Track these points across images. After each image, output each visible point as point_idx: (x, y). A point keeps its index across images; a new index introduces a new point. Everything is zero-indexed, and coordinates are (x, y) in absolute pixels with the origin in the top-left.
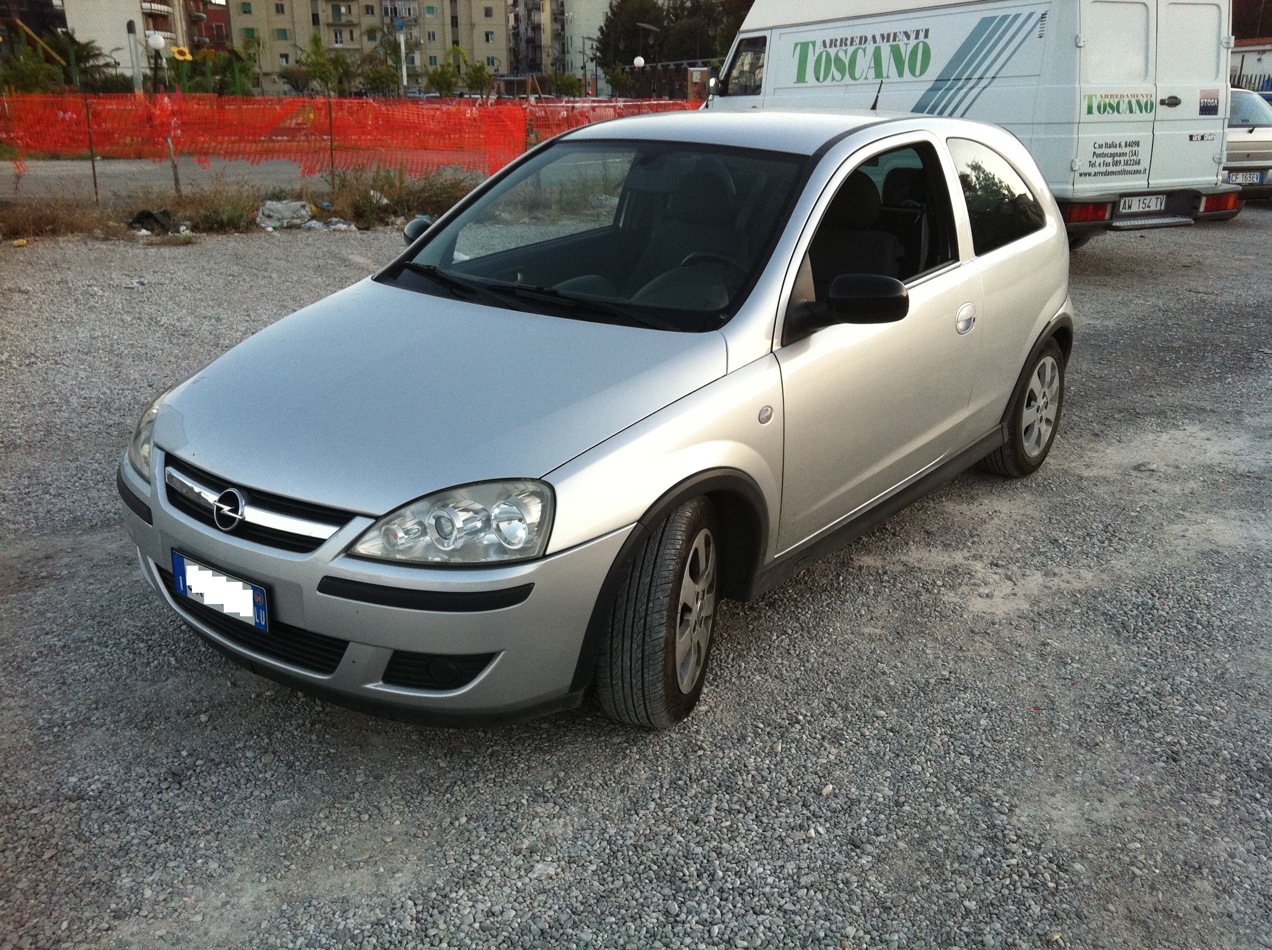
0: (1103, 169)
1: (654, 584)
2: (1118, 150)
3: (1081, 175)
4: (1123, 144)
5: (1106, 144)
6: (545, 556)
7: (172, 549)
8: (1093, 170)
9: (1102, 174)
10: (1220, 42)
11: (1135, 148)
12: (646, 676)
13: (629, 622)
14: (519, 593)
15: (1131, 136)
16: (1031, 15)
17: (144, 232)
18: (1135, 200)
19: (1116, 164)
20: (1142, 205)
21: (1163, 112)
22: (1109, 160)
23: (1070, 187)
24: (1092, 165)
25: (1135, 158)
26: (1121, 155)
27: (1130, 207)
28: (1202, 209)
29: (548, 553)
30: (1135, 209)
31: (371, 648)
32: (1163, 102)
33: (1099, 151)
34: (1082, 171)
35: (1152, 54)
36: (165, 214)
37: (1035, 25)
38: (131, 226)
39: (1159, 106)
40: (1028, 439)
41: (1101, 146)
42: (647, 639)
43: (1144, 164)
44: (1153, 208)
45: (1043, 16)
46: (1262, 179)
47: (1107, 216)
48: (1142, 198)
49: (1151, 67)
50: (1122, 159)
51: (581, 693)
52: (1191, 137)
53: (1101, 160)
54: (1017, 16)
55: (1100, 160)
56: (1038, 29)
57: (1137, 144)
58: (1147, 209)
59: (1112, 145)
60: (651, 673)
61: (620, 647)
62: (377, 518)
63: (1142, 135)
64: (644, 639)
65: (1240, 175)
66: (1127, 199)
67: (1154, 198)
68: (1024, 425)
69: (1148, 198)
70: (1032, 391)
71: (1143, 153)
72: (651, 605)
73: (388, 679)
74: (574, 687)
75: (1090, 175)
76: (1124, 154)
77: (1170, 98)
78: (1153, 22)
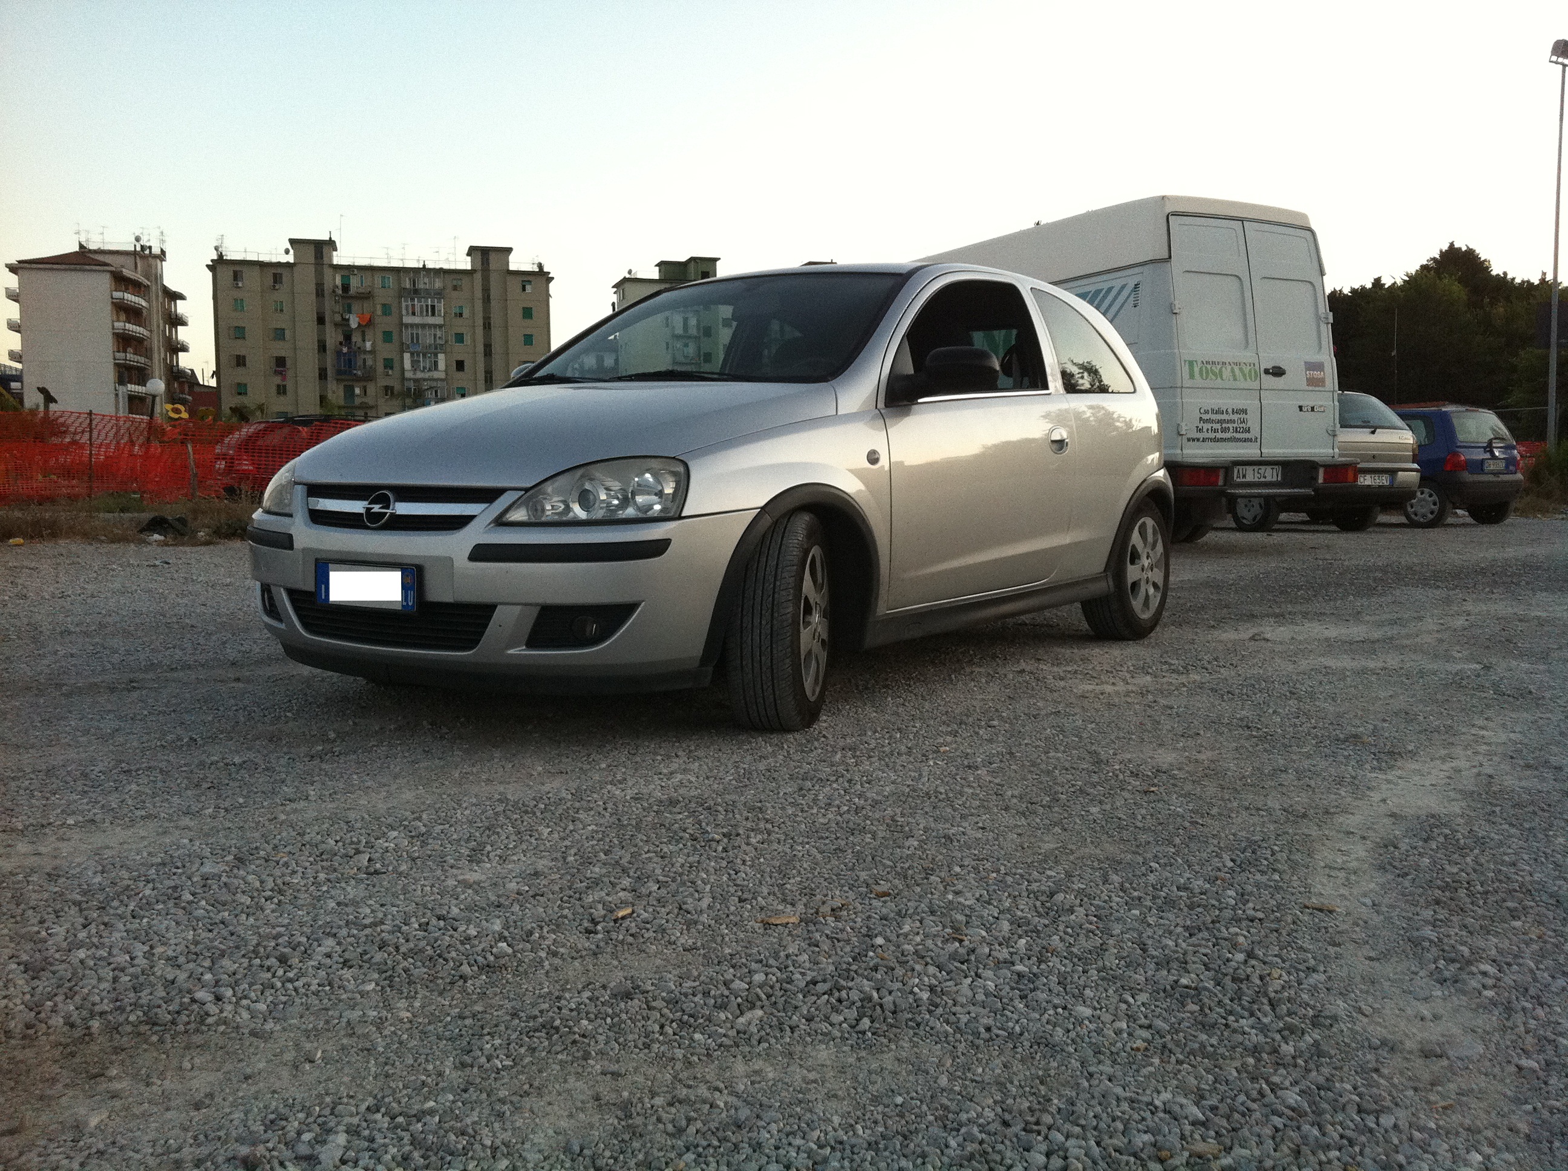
0: (1212, 435)
1: (780, 566)
2: (1225, 417)
3: (1189, 440)
4: (1230, 411)
5: (1213, 410)
6: (680, 518)
7: (317, 560)
8: (1200, 436)
9: (1211, 440)
10: (1318, 318)
11: (1242, 416)
12: (775, 652)
13: (758, 599)
14: (659, 547)
15: (1239, 403)
16: (1123, 287)
17: (156, 537)
18: (1250, 469)
19: (1224, 430)
20: (1257, 475)
21: (1269, 381)
22: (1217, 426)
23: (1179, 451)
24: (1200, 430)
25: (1243, 425)
26: (1229, 422)
27: (1244, 476)
28: (1321, 480)
29: (683, 514)
30: (1250, 478)
31: (519, 608)
32: (1267, 372)
33: (1205, 417)
34: (1189, 436)
35: (1250, 324)
36: (182, 521)
37: (1130, 295)
38: (141, 531)
39: (1263, 375)
40: (1135, 598)
41: (1206, 412)
42: (776, 615)
43: (1255, 432)
44: (1269, 479)
45: (1136, 286)
46: (1392, 481)
47: (1221, 483)
48: (1256, 468)
49: (1251, 334)
50: (1230, 425)
51: (710, 669)
52: (1301, 408)
53: (1209, 426)
54: (1110, 289)
55: (1206, 426)
56: (1132, 298)
57: (1245, 411)
58: (1262, 480)
59: (1219, 412)
60: (780, 648)
61: (750, 626)
62: (527, 490)
63: (1251, 404)
64: (772, 615)
65: (1368, 477)
66: (1240, 468)
67: (1269, 468)
68: (1130, 581)
69: (1263, 468)
70: (1134, 546)
71: (1253, 422)
72: (778, 583)
73: (531, 644)
74: (705, 659)
75: (1198, 440)
76: (1233, 421)
77: (1274, 367)
78: (1248, 294)
